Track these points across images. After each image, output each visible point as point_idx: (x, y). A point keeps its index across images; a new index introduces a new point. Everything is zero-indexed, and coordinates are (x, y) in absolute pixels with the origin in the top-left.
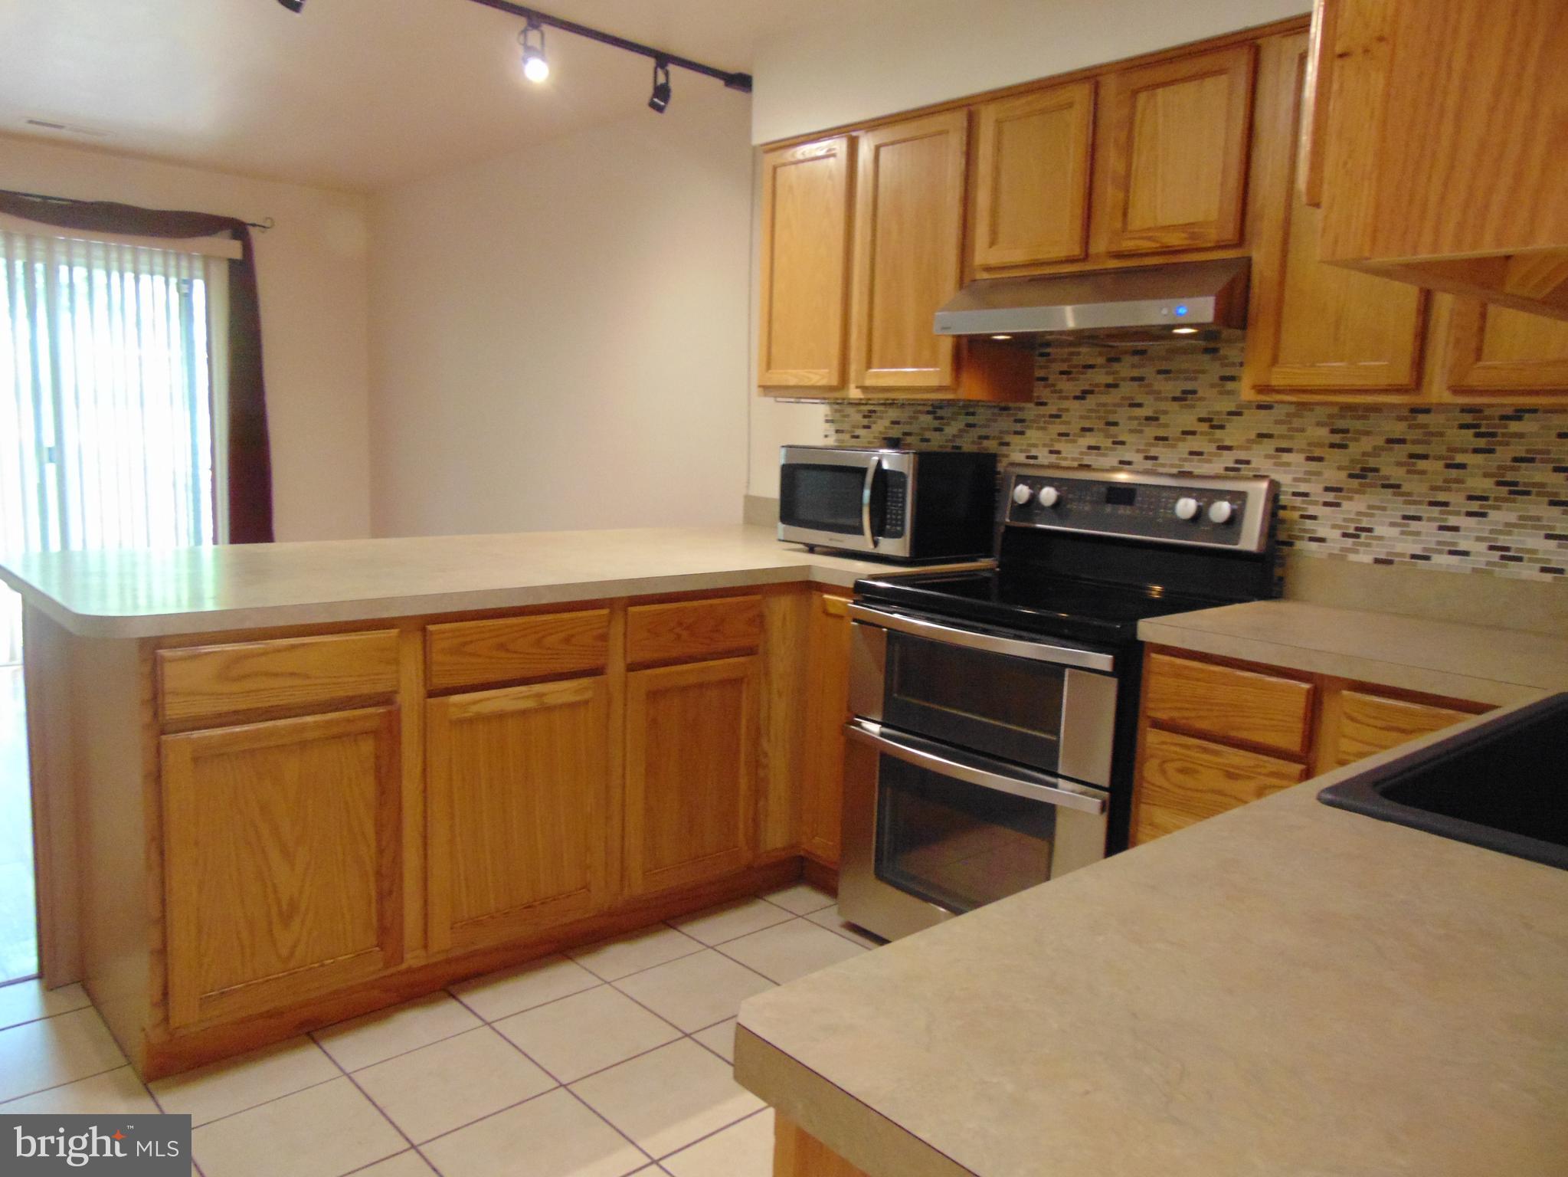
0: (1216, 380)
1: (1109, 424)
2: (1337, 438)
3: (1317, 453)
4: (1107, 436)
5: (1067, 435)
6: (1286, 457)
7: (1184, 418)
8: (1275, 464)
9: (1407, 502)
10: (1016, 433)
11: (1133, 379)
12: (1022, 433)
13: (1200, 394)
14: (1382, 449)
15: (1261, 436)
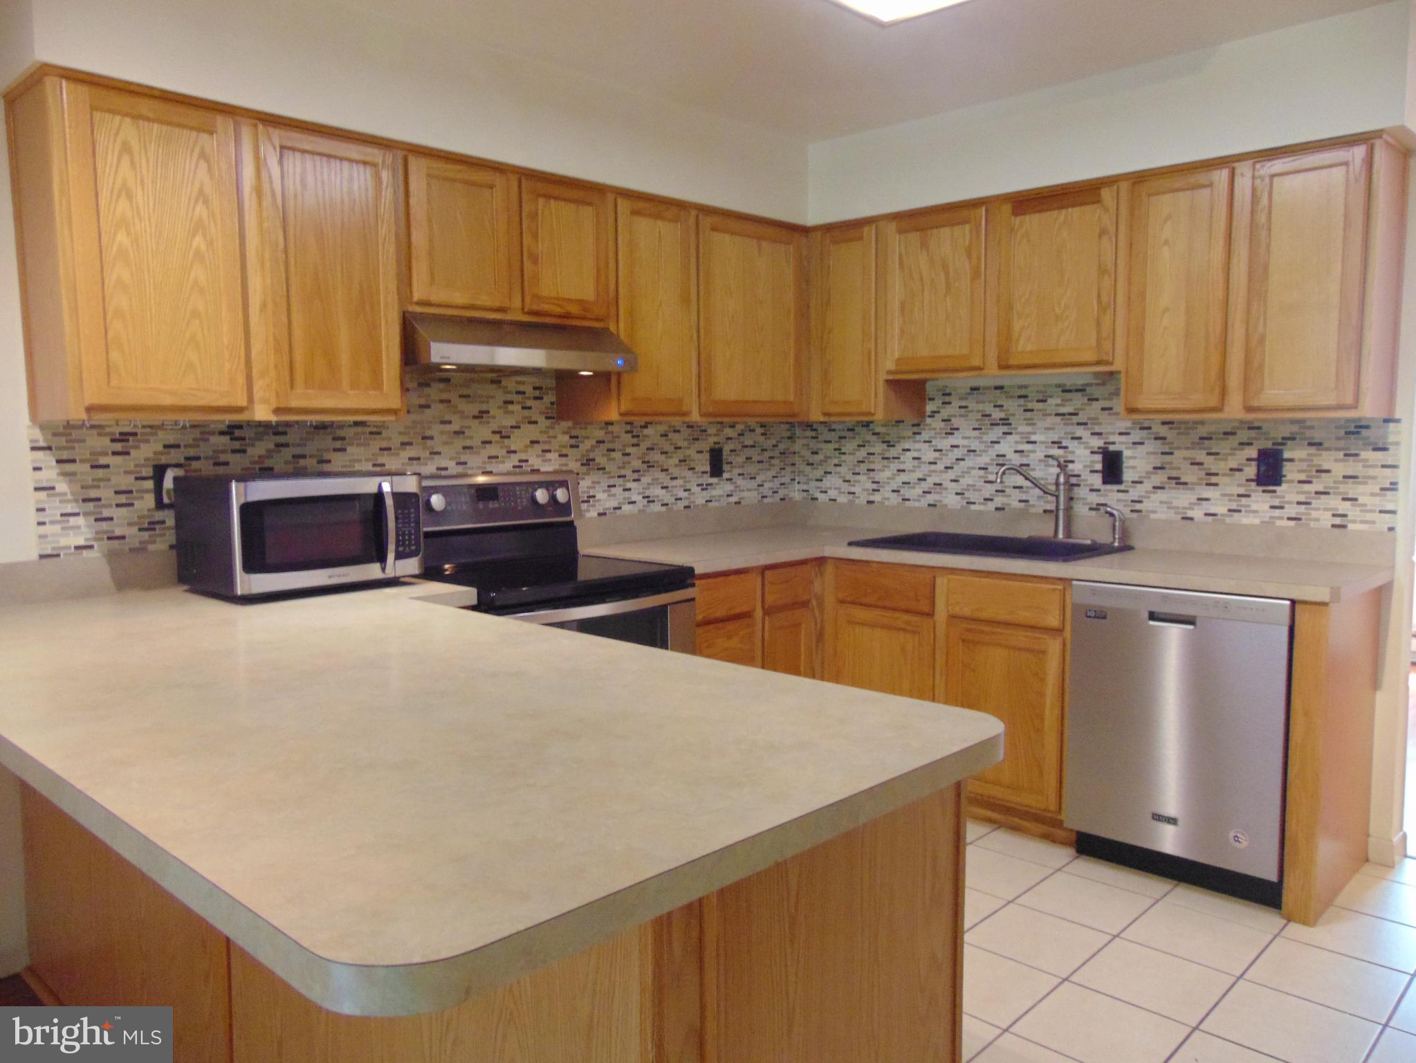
0: (501, 404)
1: (424, 438)
2: (573, 442)
3: (564, 451)
4: (425, 448)
5: (390, 449)
6: (548, 455)
7: (481, 432)
8: (543, 461)
9: (609, 478)
10: (335, 450)
11: (442, 401)
12: (343, 450)
13: (492, 413)
14: (596, 447)
15: (533, 442)
